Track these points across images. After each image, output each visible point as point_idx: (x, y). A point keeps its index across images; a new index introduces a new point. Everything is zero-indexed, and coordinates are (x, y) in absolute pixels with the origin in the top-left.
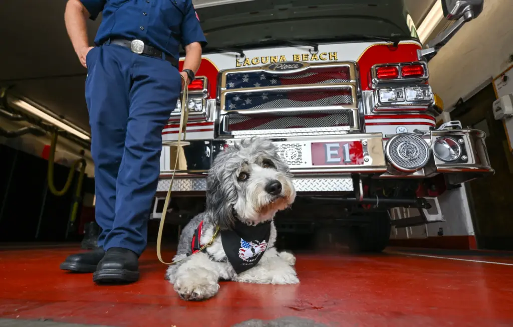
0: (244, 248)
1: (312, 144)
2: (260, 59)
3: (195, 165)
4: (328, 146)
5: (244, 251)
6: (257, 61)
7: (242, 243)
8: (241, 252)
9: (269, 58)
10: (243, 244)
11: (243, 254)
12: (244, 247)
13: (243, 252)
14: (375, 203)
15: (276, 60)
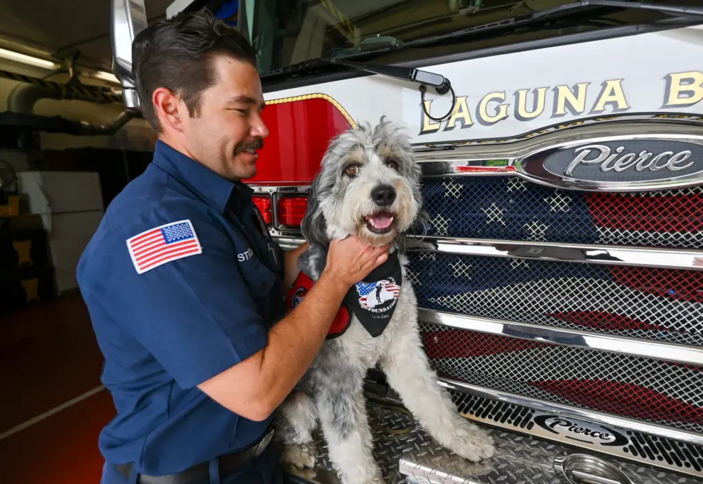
0: (363, 297)
2: (511, 99)
5: (365, 299)
6: (498, 110)
7: (359, 291)
8: (362, 302)
9: (551, 94)
10: (361, 292)
11: (366, 304)
12: (363, 294)
13: (364, 302)
15: (578, 105)
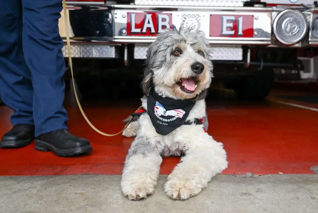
1: (211, 15)
3: (98, 32)
4: (225, 19)
11: (157, 112)
14: (260, 66)
